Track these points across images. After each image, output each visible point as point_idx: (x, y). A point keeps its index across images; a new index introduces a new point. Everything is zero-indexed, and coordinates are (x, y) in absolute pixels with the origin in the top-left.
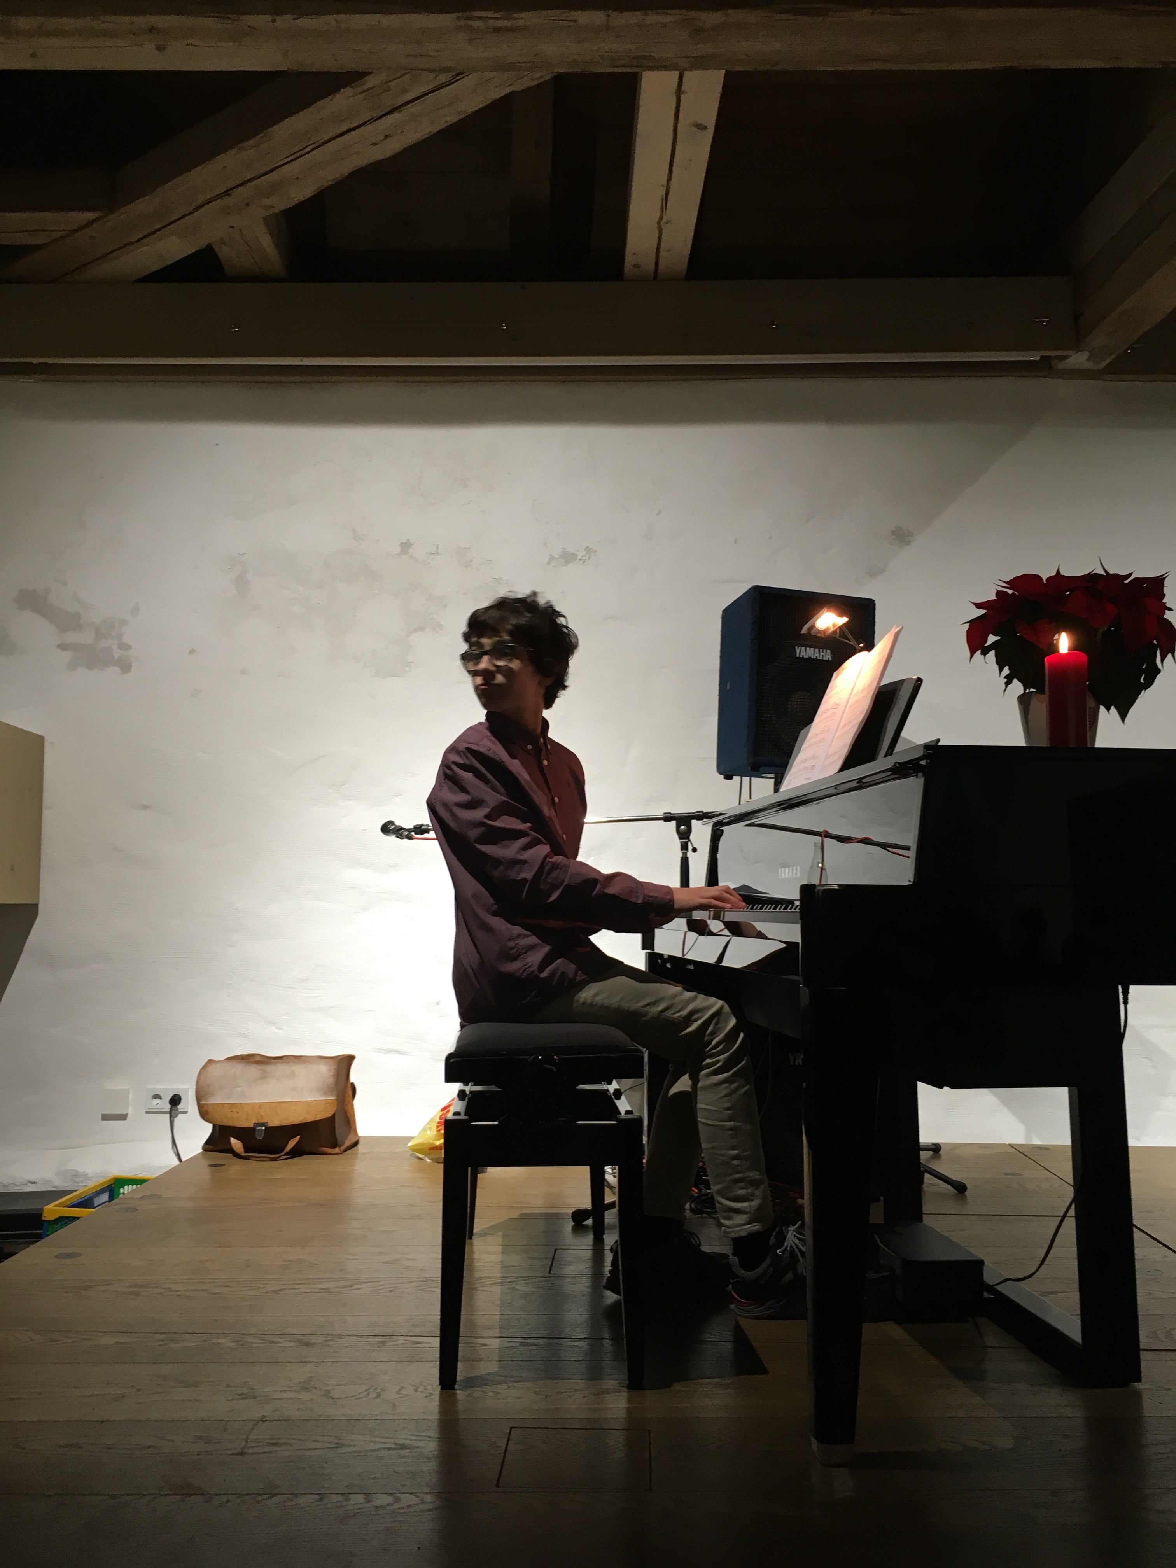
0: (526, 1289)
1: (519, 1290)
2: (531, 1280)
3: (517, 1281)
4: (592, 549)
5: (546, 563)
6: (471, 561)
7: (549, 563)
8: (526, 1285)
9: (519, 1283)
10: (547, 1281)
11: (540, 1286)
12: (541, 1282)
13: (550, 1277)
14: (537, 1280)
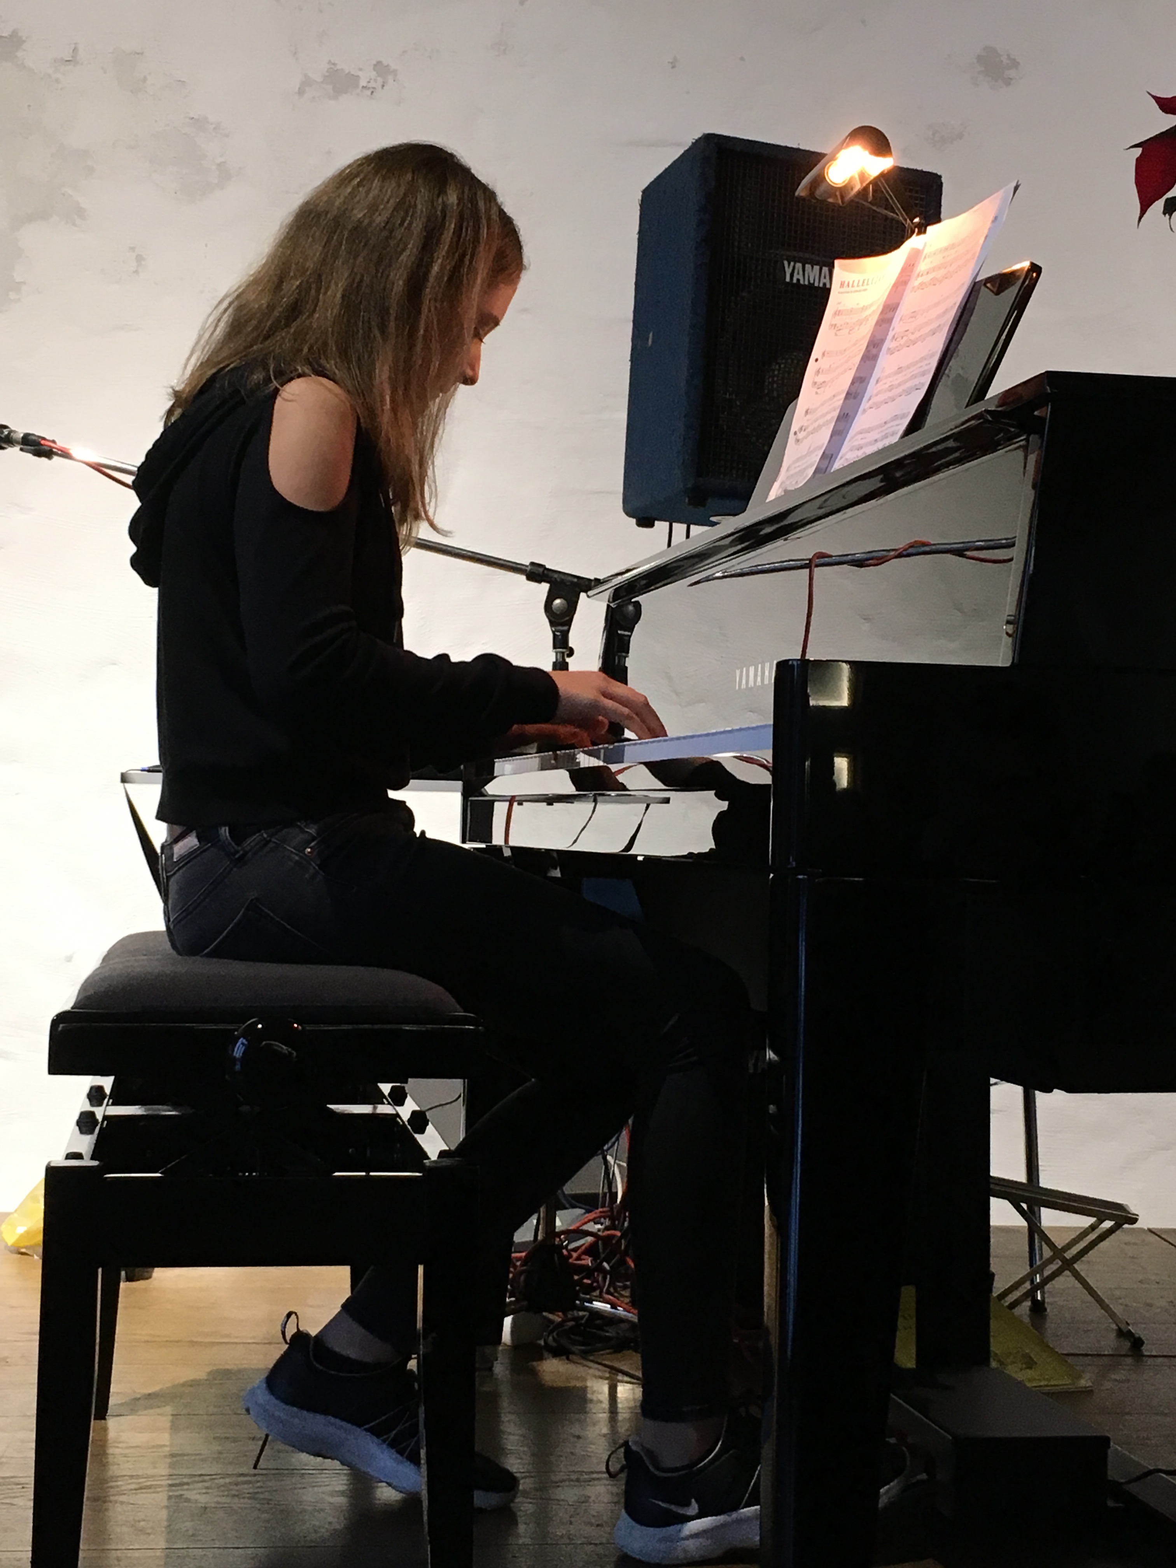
0: (203, 1499)
1: (188, 1500)
2: (216, 1481)
3: (188, 1484)
4: (388, 66)
5: (297, 90)
6: (145, 80)
7: (301, 92)
8: (204, 1491)
9: (191, 1487)
10: (250, 1482)
11: (234, 1492)
12: (237, 1484)
13: (255, 1475)
14: (228, 1480)
